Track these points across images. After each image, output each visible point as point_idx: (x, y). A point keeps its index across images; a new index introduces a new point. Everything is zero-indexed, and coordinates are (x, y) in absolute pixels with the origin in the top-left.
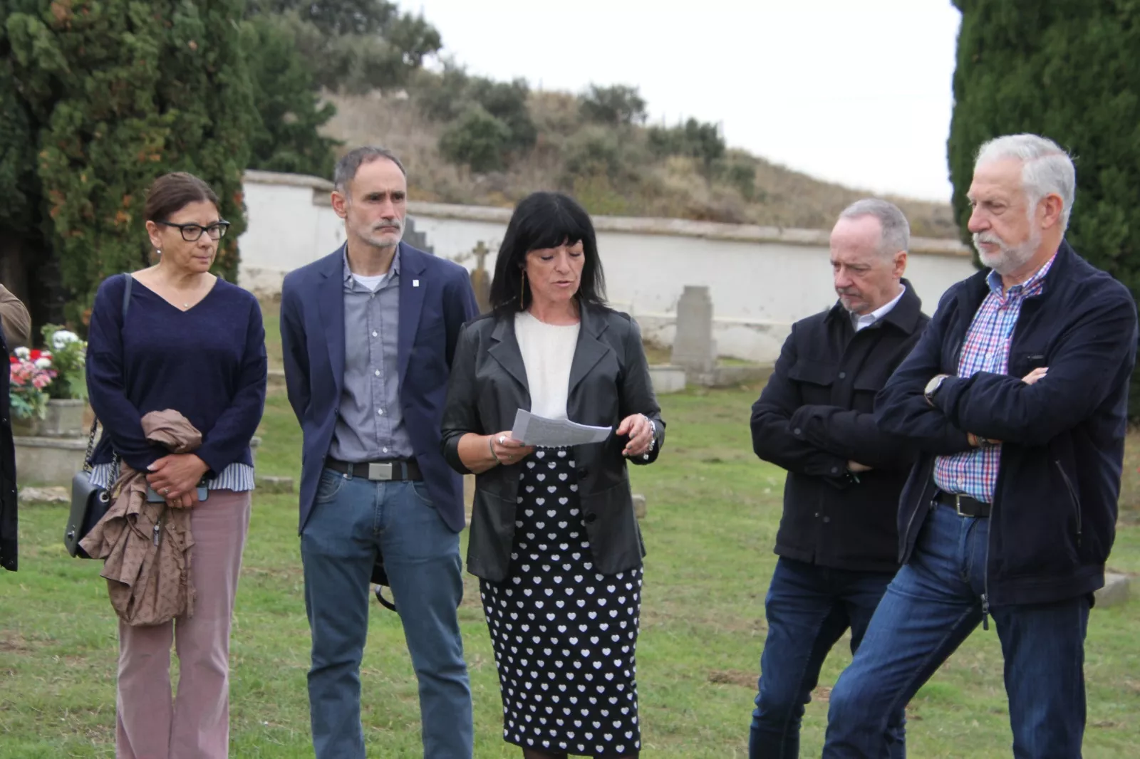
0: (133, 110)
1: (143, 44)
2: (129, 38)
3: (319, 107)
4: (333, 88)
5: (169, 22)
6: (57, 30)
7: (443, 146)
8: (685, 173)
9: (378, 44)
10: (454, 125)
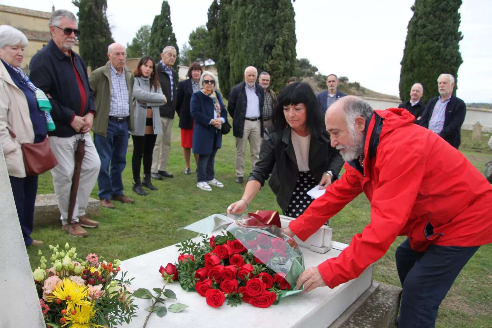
0: (279, 77)
1: (282, 67)
2: (280, 66)
3: (301, 79)
4: (302, 77)
5: (285, 64)
6: (270, 65)
7: (318, 85)
8: (354, 90)
9: (309, 70)
10: (320, 82)
